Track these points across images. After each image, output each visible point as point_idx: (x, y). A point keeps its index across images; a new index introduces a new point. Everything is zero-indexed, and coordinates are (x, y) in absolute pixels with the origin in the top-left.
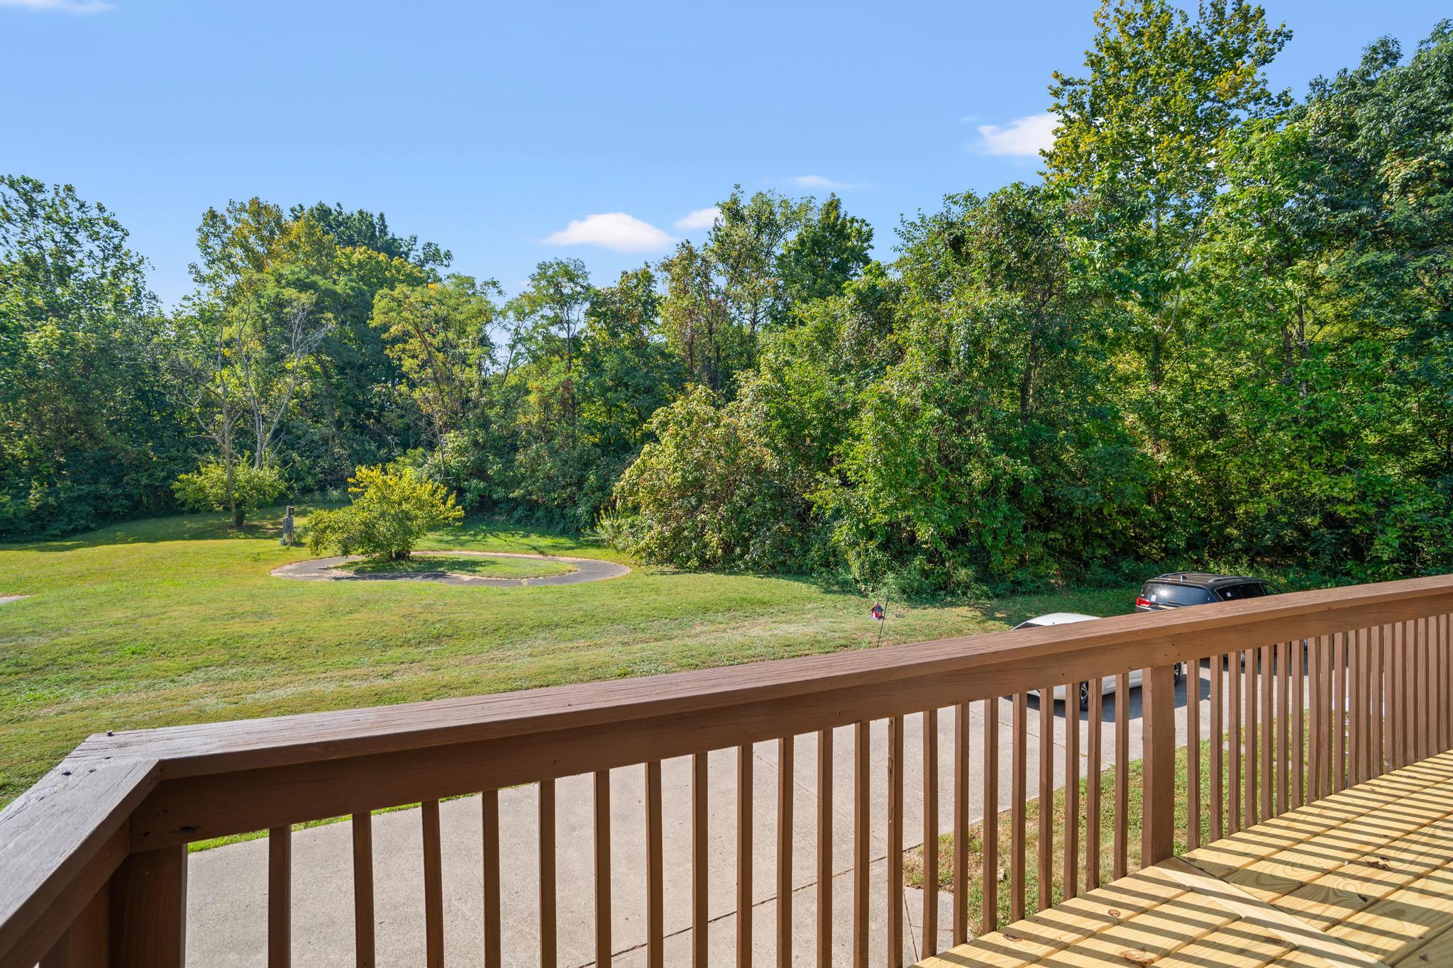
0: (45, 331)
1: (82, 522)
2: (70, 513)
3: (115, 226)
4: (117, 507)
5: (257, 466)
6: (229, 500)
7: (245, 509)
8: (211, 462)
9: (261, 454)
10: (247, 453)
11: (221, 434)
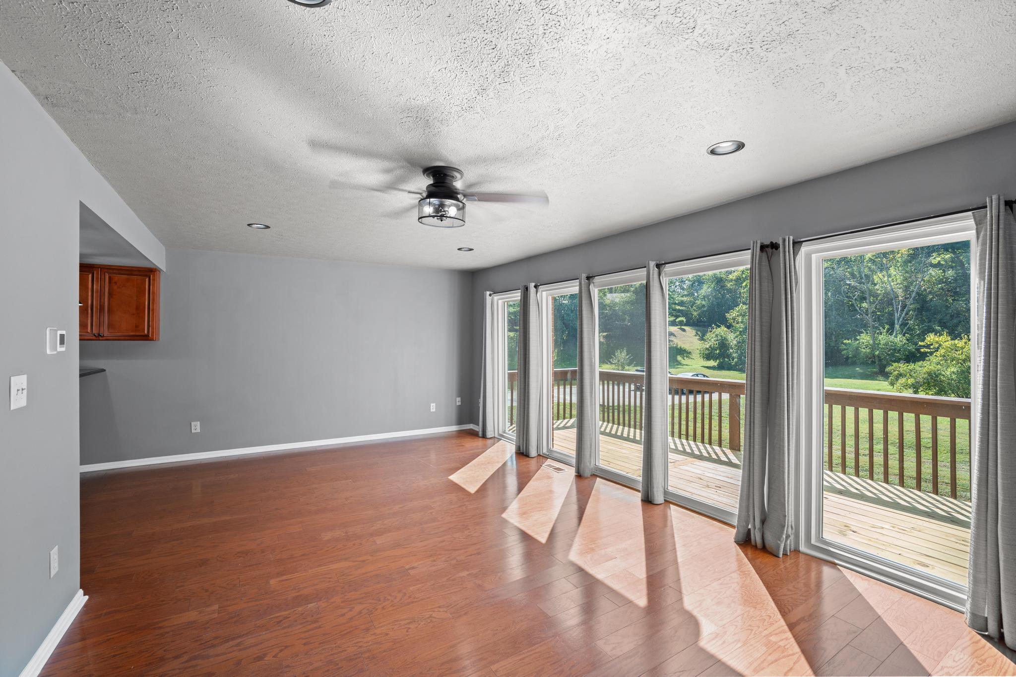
5: (894, 334)
6: (874, 356)
7: (884, 362)
8: (862, 333)
9: (897, 327)
10: (887, 327)
11: (867, 315)
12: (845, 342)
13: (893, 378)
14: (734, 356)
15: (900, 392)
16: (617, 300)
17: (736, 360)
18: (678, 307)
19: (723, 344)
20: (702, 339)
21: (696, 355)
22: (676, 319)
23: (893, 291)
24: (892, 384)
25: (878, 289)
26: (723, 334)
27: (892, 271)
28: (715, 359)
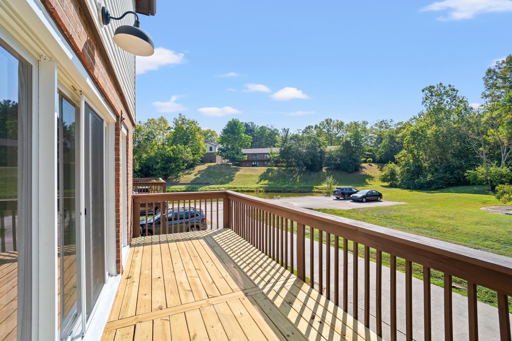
0: (432, 129)
1: (441, 185)
2: (437, 183)
3: (454, 90)
4: (452, 181)
5: (501, 167)
6: (487, 180)
7: (495, 184)
8: (479, 166)
9: (503, 162)
10: (496, 162)
11: (483, 155)
12: (467, 171)
13: (499, 195)
14: (399, 180)
15: (505, 203)
16: (333, 150)
17: (400, 182)
18: (367, 153)
19: (393, 173)
20: (381, 170)
21: (377, 179)
22: (366, 159)
23: (501, 141)
24: (499, 198)
25: (490, 139)
26: (392, 167)
27: (501, 129)
28: (388, 182)
